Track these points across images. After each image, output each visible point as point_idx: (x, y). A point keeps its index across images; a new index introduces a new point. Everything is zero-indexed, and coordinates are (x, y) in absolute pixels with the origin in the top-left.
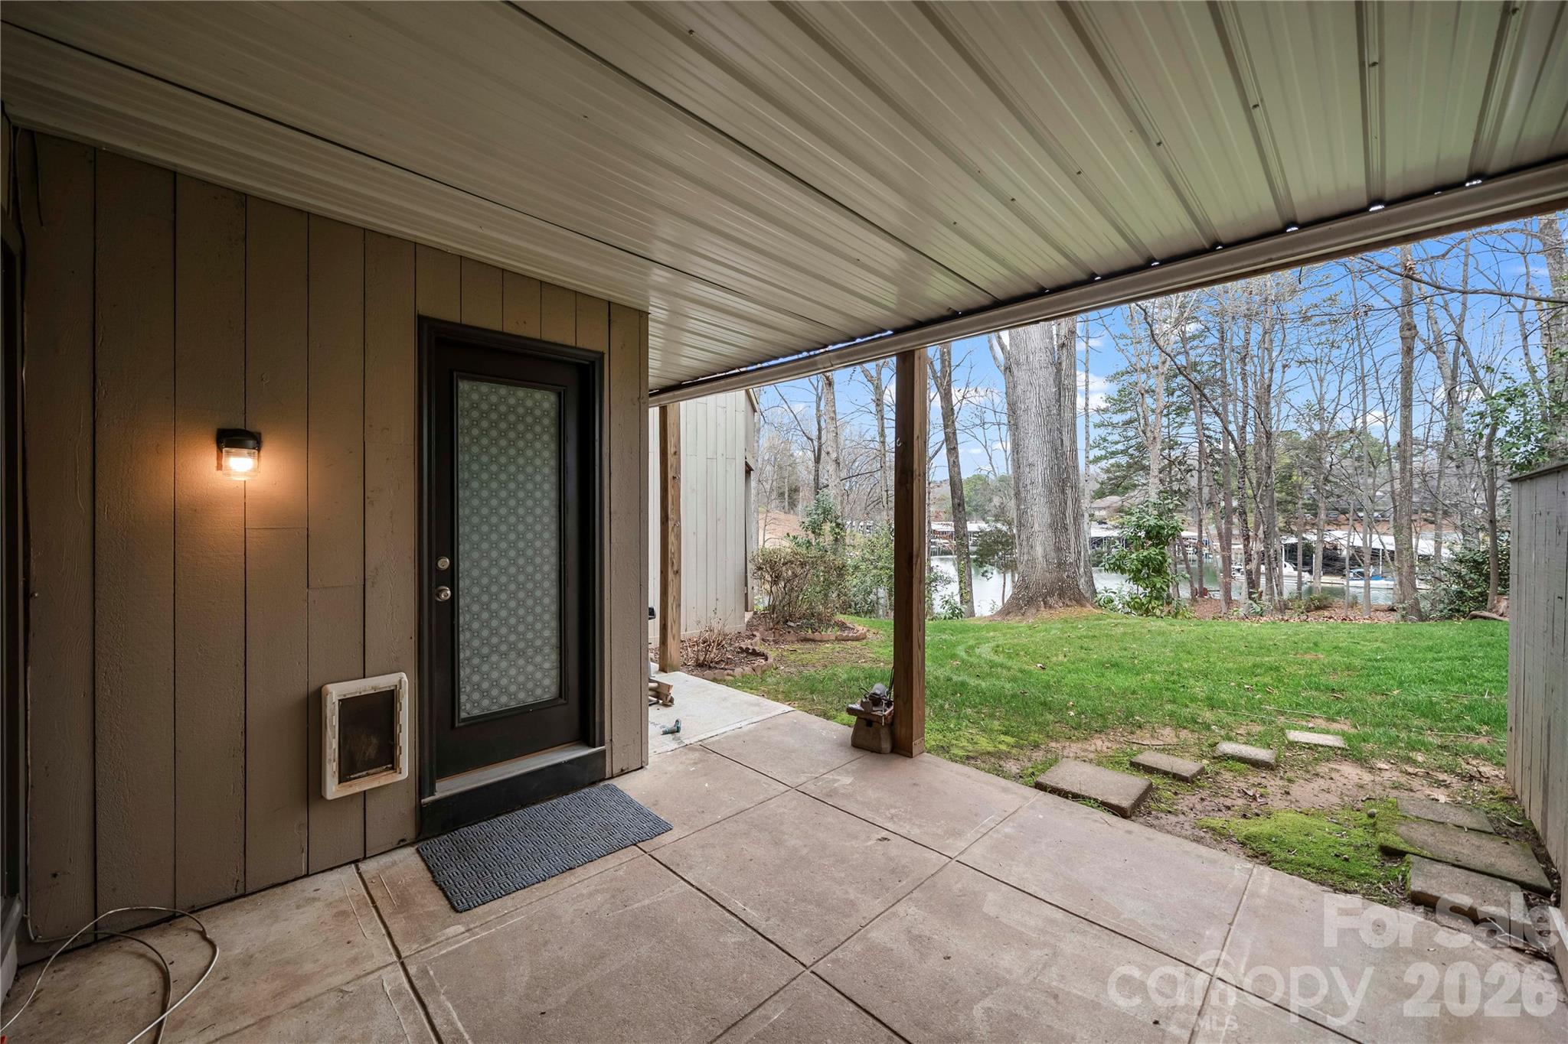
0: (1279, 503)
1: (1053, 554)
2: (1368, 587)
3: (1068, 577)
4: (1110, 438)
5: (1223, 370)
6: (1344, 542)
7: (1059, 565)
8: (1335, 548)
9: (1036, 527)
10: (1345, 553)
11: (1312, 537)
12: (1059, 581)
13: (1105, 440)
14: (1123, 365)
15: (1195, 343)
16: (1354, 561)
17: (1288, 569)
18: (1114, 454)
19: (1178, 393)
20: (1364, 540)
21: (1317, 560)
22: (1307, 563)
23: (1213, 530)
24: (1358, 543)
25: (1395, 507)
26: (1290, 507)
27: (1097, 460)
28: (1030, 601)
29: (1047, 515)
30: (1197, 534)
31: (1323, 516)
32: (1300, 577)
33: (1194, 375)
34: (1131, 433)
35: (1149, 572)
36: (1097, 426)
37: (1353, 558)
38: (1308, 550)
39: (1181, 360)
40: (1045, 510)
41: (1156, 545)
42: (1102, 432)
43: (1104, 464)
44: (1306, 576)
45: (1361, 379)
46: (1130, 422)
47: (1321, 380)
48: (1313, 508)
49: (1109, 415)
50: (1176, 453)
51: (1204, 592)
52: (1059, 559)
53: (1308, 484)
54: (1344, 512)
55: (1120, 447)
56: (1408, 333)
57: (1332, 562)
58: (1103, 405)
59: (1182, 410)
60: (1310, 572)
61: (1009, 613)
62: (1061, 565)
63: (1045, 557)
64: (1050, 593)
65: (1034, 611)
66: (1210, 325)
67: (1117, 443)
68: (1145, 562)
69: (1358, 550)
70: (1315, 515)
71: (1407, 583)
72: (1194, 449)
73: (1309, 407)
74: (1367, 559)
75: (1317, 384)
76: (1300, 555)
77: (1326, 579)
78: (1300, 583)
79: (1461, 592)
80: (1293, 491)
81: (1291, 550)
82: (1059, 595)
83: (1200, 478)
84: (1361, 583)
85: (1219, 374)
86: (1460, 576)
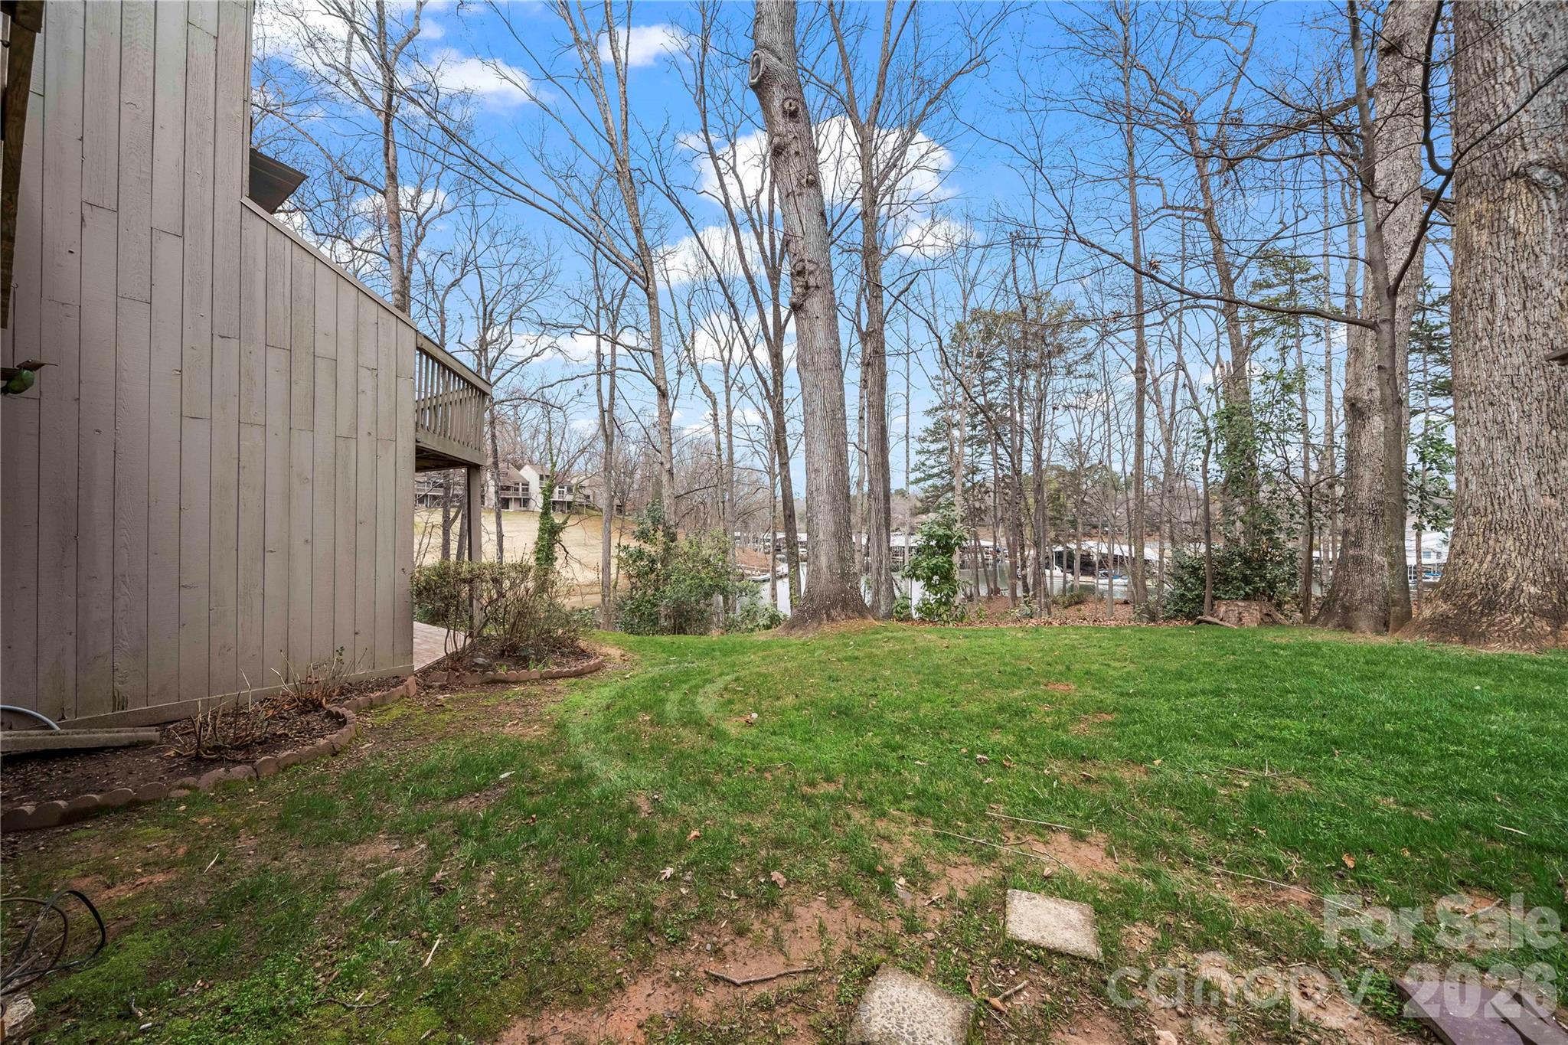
0: (1051, 519)
1: (837, 564)
2: (1111, 585)
3: (851, 587)
4: (927, 463)
5: (1013, 410)
6: (1095, 550)
7: (843, 575)
8: (1089, 555)
9: (821, 536)
10: (1095, 558)
11: (1073, 546)
12: (842, 592)
13: (924, 464)
14: (937, 402)
15: (992, 387)
16: (1102, 565)
17: (1057, 572)
18: (930, 477)
19: (979, 428)
20: (1109, 549)
21: (1077, 565)
22: (1070, 567)
23: (1003, 541)
24: (1105, 551)
25: (1129, 522)
26: (1058, 522)
27: (918, 481)
28: (815, 614)
29: (831, 524)
30: (992, 544)
31: (1080, 530)
32: (1065, 577)
33: (991, 414)
34: (944, 459)
35: (940, 578)
36: (918, 453)
37: (1100, 562)
38: (1071, 556)
39: (981, 400)
40: (830, 518)
41: (943, 554)
42: (923, 458)
43: (922, 484)
44: (1069, 577)
45: (1107, 419)
46: (944, 449)
47: (1080, 422)
48: (1074, 523)
49: (927, 444)
50: (978, 478)
51: (997, 591)
52: (843, 569)
53: (1070, 504)
54: (1095, 527)
55: (936, 471)
56: (1141, 375)
57: (1087, 566)
58: (923, 435)
59: (981, 443)
60: (1073, 573)
61: (794, 627)
62: (845, 575)
63: (829, 567)
64: (834, 605)
65: (815, 625)
66: (1002, 374)
67: (933, 467)
68: (934, 570)
69: (1104, 556)
70: (1076, 529)
71: (1138, 583)
72: (991, 474)
73: (1072, 444)
74: (1111, 563)
75: (1076, 423)
76: (1066, 561)
77: (1082, 578)
78: (1065, 582)
79: (1183, 595)
80: (1060, 509)
81: (1060, 555)
82: (842, 606)
83: (995, 497)
84: (1107, 581)
85: (1009, 414)
86: (1181, 580)
